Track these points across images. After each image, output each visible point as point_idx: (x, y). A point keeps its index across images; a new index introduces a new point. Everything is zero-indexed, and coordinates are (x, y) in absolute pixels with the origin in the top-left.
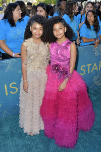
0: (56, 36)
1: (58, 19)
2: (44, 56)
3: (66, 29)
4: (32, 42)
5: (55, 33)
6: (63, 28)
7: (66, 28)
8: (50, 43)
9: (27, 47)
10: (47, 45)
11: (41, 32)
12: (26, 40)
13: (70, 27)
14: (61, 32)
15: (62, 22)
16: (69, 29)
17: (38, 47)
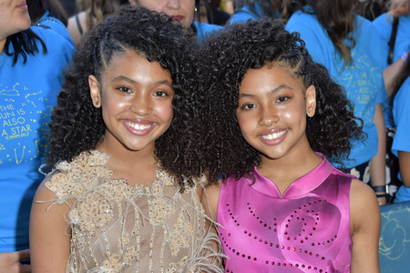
0: (255, 142)
1: (271, 41)
2: (183, 252)
3: (312, 101)
4: (106, 173)
5: (250, 125)
6: (298, 96)
7: (312, 91)
8: (212, 181)
9: (73, 202)
10: (192, 191)
11: (162, 109)
12: (63, 165)
13: (335, 86)
14: (289, 114)
15: (293, 59)
16: (331, 96)
17: (143, 202)
